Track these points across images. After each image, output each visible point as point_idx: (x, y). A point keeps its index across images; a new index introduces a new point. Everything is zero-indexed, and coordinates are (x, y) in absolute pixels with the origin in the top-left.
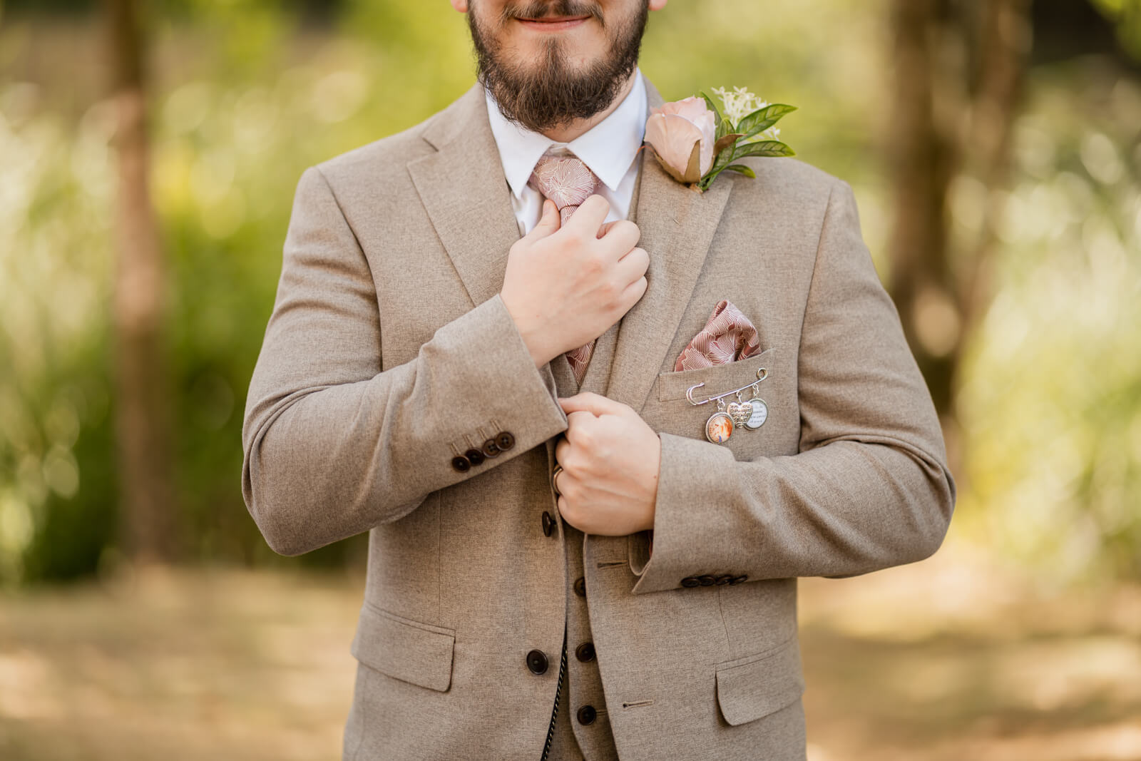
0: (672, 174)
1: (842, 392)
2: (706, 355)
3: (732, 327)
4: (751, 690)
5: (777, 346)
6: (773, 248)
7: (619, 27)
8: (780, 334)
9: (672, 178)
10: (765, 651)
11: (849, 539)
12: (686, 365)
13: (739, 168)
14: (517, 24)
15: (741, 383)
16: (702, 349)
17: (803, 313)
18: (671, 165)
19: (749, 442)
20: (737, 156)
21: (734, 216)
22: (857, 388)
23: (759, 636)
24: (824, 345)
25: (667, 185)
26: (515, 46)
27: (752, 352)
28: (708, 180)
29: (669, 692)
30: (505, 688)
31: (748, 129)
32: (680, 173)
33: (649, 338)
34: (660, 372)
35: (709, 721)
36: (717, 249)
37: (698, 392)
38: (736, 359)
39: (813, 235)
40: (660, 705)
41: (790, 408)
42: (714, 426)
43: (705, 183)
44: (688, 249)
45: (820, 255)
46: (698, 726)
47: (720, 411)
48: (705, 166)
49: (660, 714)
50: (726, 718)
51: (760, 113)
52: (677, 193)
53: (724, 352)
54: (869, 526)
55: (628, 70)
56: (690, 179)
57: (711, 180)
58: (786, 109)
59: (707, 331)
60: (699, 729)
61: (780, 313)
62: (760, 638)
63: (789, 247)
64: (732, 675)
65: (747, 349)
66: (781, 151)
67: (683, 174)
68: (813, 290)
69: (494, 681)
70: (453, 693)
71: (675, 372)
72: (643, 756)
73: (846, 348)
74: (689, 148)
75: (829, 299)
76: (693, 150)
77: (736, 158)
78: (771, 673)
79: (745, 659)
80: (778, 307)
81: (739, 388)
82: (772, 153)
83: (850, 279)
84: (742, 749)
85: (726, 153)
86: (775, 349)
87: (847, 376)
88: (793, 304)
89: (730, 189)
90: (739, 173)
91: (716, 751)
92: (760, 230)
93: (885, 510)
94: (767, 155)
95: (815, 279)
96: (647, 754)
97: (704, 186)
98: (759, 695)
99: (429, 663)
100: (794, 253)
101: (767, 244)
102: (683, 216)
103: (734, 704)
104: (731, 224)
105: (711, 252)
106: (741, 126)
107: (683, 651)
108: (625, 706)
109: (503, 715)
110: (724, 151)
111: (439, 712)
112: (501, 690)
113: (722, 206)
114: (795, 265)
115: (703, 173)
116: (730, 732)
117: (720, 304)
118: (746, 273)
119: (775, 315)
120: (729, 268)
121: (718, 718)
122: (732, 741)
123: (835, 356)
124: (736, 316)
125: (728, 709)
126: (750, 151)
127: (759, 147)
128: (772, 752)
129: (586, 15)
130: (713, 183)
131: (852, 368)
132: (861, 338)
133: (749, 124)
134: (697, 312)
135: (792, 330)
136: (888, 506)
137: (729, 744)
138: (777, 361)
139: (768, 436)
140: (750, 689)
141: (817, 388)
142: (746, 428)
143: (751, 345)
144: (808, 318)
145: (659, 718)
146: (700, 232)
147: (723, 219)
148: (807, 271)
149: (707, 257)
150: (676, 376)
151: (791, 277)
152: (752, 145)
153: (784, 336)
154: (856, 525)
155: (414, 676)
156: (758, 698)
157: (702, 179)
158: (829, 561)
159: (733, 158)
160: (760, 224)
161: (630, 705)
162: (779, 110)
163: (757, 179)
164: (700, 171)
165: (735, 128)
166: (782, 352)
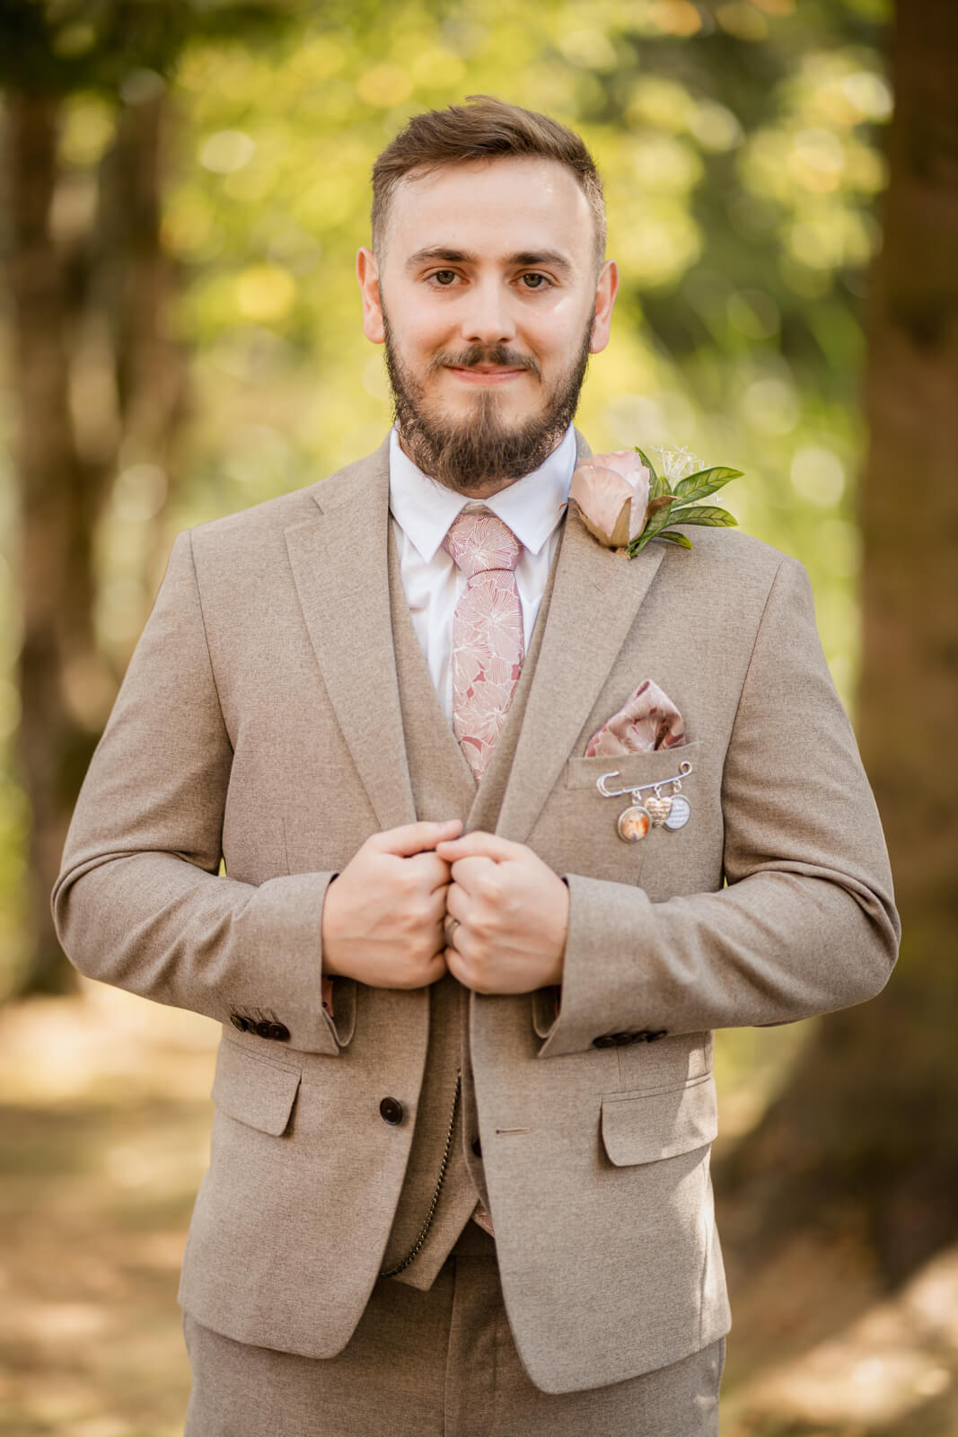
0: (598, 535)
1: (776, 799)
2: (623, 741)
3: (653, 711)
4: (643, 1130)
5: (705, 739)
6: (706, 628)
7: (558, 381)
8: (708, 725)
9: (597, 540)
10: (661, 1086)
11: (781, 985)
12: (599, 750)
13: (674, 536)
14: (447, 373)
15: (660, 776)
16: (618, 733)
17: (736, 705)
18: (596, 524)
19: (666, 845)
20: (672, 522)
21: (664, 590)
22: (793, 795)
23: (655, 1068)
24: (758, 743)
25: (591, 547)
26: (441, 396)
27: (675, 742)
28: (637, 546)
29: (547, 1120)
30: (359, 1136)
31: (686, 493)
32: (605, 534)
33: (560, 716)
34: (570, 756)
35: (588, 1158)
36: (642, 625)
37: (609, 782)
38: (656, 748)
39: (754, 618)
40: (537, 1135)
41: (714, 811)
42: (628, 823)
43: (634, 549)
44: (609, 618)
45: (759, 640)
46: (574, 1163)
47: (636, 805)
48: (635, 529)
49: (535, 1145)
50: (611, 1156)
51: (701, 476)
52: (603, 557)
53: (642, 741)
54: (803, 969)
55: (565, 425)
56: (617, 541)
57: (642, 546)
58: (734, 473)
59: (624, 714)
60: (575, 1166)
61: (710, 702)
62: (655, 1071)
63: (725, 629)
64: (620, 1109)
65: (670, 737)
66: (722, 520)
67: (609, 535)
68: (749, 679)
69: (346, 1128)
70: (296, 1141)
71: (586, 758)
72: (513, 1191)
73: (784, 748)
74: (618, 506)
75: (767, 691)
76: (623, 508)
77: (671, 524)
78: (667, 1111)
79: (637, 1093)
80: (708, 695)
81: (658, 781)
82: (711, 522)
83: (792, 671)
84: (623, 1194)
85: (660, 517)
86: (702, 742)
87: (782, 780)
88: (724, 693)
89: (661, 558)
90: (673, 541)
91: (593, 1193)
92: (693, 607)
93: (822, 951)
94: (706, 524)
95: (752, 667)
96: (517, 1189)
97: (632, 551)
98: (652, 1136)
99: (268, 1103)
100: (730, 636)
101: (699, 623)
102: (607, 582)
103: (621, 1143)
104: (659, 599)
105: (635, 626)
106: (679, 490)
107: (567, 1076)
108: (498, 1132)
109: (356, 1166)
110: (657, 514)
111: (279, 1160)
112: (354, 1139)
113: (652, 574)
114: (730, 650)
115: (632, 536)
116: (612, 1174)
117: (642, 684)
118: (673, 653)
119: (704, 704)
120: (654, 647)
121: (599, 1156)
122: (613, 1185)
123: (770, 757)
124: (660, 698)
125: (614, 1147)
126: (687, 518)
127: (697, 513)
128: (659, 1203)
129: (522, 367)
130: (642, 550)
131: (790, 772)
132: (802, 739)
133: (689, 488)
134: (615, 692)
135: (721, 722)
136: (825, 946)
137: (609, 1187)
138: (703, 756)
139: (688, 841)
140: (641, 1128)
141: (748, 792)
142: (665, 827)
143: (674, 732)
144: (742, 711)
145: (534, 1149)
146: (624, 601)
147: (652, 590)
148: (742, 657)
149: (630, 633)
150: (588, 763)
151: (725, 663)
152: (690, 510)
153: (713, 729)
154: (789, 969)
155: (250, 1117)
156: (651, 1139)
157: (631, 543)
158: (759, 1010)
159: (668, 523)
160: (692, 600)
161: (503, 1132)
162: (725, 473)
163: (693, 551)
164: (629, 533)
165: (673, 490)
166: (709, 746)
